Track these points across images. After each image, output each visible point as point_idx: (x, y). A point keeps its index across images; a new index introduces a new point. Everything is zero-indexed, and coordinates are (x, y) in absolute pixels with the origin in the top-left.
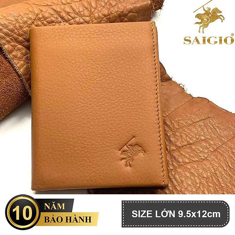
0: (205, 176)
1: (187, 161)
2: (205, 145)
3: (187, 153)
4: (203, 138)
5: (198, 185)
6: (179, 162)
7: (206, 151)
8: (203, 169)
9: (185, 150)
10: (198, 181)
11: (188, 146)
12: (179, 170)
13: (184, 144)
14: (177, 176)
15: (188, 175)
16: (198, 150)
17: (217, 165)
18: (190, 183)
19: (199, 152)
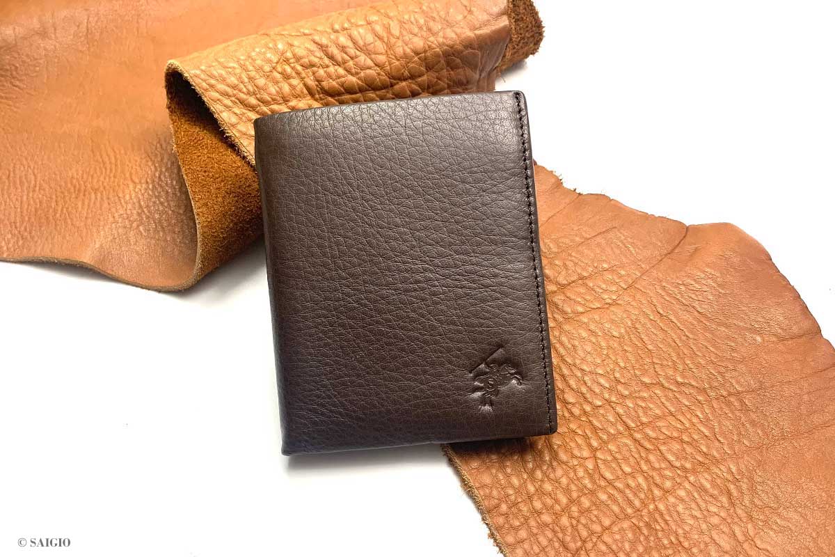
0: (616, 334)
1: (580, 309)
2: (610, 277)
3: (579, 294)
4: (605, 266)
5: (605, 352)
6: (566, 313)
7: (614, 289)
8: (612, 321)
9: (575, 289)
10: (603, 344)
11: (580, 282)
12: (566, 327)
13: (573, 279)
14: (564, 339)
15: (584, 334)
16: (599, 287)
17: (637, 313)
18: (588, 349)
19: (601, 291)
